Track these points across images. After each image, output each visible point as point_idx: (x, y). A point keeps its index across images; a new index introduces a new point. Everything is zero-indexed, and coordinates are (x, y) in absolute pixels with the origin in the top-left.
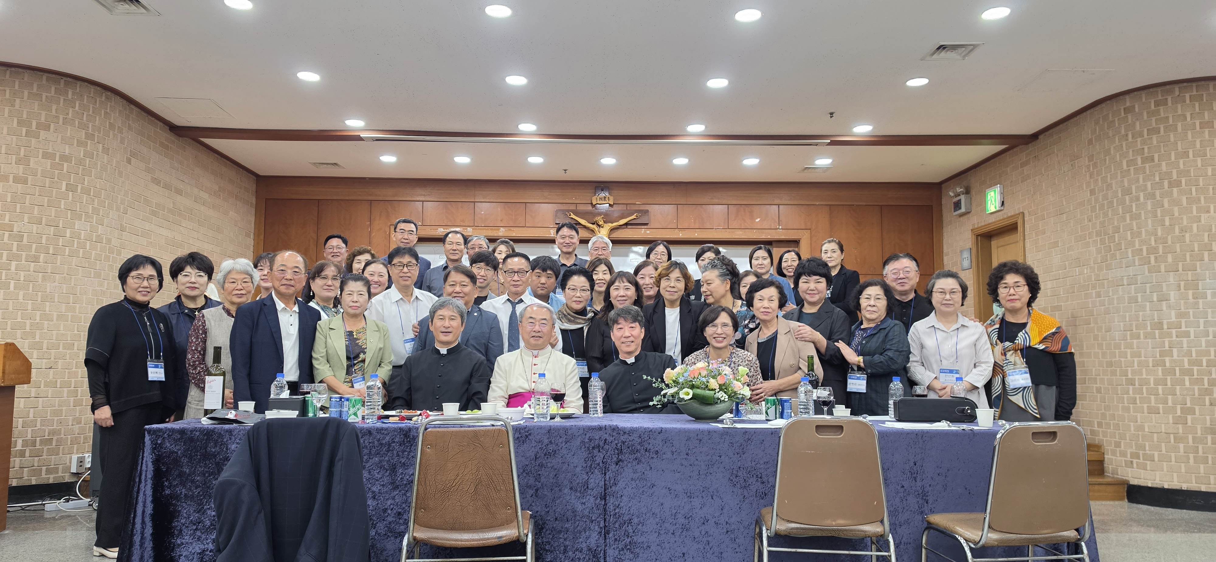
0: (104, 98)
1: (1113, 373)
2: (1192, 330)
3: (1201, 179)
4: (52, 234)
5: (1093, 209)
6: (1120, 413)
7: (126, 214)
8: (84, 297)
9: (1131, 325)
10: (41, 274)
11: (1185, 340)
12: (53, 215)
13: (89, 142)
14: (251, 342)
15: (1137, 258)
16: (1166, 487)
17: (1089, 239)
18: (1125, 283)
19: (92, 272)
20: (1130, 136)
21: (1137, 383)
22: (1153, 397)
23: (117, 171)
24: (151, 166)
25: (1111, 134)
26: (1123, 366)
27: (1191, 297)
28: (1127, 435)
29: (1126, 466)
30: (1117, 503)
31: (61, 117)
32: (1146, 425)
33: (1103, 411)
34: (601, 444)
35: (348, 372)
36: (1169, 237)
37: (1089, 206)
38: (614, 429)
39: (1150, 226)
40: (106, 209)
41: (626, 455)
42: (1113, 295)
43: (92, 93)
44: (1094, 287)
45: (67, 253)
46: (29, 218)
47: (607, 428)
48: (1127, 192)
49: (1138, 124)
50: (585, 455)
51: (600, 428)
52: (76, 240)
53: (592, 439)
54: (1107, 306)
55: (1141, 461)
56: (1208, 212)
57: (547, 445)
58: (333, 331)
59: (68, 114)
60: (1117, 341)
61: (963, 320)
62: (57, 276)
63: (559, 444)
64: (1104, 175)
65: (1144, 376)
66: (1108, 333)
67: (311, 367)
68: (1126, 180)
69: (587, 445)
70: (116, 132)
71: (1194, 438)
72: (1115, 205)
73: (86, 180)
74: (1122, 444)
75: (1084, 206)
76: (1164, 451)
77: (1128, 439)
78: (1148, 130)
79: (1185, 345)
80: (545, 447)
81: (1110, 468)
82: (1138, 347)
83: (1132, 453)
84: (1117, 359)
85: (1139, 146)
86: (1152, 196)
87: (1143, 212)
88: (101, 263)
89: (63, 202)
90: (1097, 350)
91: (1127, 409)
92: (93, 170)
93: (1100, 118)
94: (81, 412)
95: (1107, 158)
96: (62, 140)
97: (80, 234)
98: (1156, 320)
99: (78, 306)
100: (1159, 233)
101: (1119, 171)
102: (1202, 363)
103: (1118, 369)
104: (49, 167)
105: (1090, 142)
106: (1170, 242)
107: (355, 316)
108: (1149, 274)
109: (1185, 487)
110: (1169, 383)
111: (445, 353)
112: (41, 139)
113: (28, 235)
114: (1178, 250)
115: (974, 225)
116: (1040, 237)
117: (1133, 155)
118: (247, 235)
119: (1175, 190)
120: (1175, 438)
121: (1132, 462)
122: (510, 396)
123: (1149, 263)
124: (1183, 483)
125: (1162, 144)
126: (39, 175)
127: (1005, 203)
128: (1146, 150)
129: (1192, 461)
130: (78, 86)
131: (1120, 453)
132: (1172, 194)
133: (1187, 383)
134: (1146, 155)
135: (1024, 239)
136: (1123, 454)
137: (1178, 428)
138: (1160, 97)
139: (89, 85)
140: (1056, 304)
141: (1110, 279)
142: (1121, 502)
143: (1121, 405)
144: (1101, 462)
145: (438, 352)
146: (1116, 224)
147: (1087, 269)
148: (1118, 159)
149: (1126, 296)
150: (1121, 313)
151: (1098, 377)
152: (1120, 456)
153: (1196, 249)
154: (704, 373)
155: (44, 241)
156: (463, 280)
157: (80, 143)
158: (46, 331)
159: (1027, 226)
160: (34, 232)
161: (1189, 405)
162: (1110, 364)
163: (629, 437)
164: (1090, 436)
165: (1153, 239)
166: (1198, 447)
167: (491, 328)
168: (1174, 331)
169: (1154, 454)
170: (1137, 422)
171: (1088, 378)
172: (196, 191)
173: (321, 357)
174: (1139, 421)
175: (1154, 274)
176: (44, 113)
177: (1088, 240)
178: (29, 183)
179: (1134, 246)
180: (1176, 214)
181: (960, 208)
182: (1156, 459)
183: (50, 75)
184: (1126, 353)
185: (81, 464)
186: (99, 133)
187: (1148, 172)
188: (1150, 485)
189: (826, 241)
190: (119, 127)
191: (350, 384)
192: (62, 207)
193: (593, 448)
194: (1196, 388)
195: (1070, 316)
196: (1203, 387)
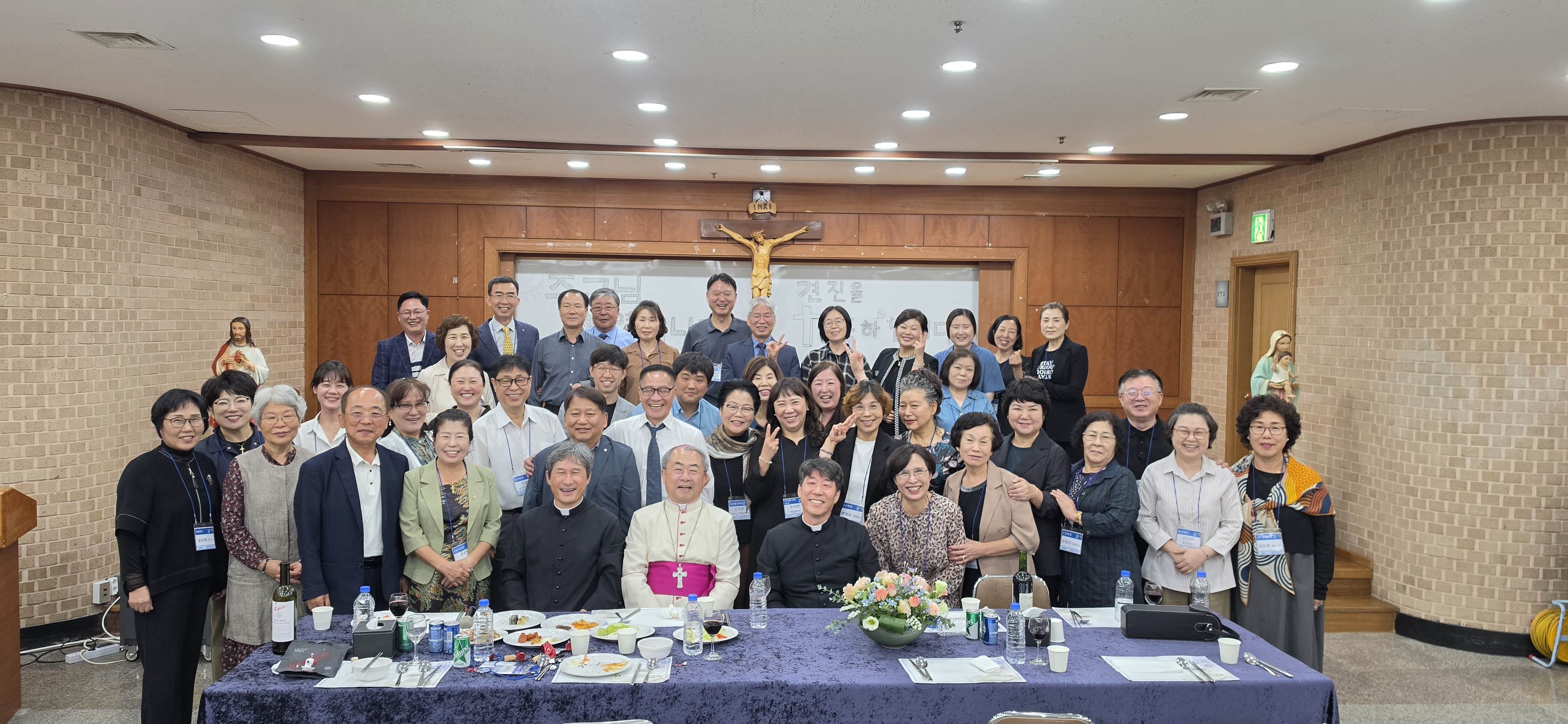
0: (99, 114)
1: (1392, 477)
2: (1491, 437)
3: (1521, 247)
4: (44, 305)
5: (1385, 268)
6: (1396, 526)
7: (140, 262)
8: (93, 381)
9: (1419, 422)
10: (34, 360)
11: (1481, 448)
12: (44, 280)
13: (84, 177)
14: (321, 509)
15: (1433, 340)
16: (1442, 621)
17: (1377, 304)
18: (1416, 368)
19: (101, 348)
20: (1439, 183)
21: (1419, 494)
22: (1436, 513)
23: (123, 209)
24: (166, 191)
25: (1415, 177)
26: (1405, 471)
27: (1493, 396)
28: (1402, 554)
29: (1398, 590)
30: (1383, 634)
31: (44, 147)
32: (1425, 545)
33: (1376, 520)
34: (767, 705)
35: (447, 540)
36: (1475, 319)
37: (1381, 263)
38: (782, 688)
39: (1453, 302)
40: (113, 262)
41: (797, 719)
42: (1400, 381)
43: (83, 110)
44: (1378, 366)
45: (66, 329)
46: (13, 287)
47: (774, 686)
48: (1429, 254)
49: (1450, 169)
50: (747, 719)
51: (765, 687)
52: (76, 310)
53: (755, 700)
54: (1391, 393)
55: (1416, 587)
56: (1526, 290)
57: (701, 707)
58: (426, 486)
59: (52, 143)
60: (1400, 439)
61: (1210, 466)
62: (56, 359)
63: (715, 706)
64: (1401, 228)
65: (1429, 487)
66: (1390, 427)
67: (399, 533)
68: (1428, 239)
69: (750, 708)
70: (118, 158)
71: (1480, 567)
72: (1413, 268)
73: (84, 229)
74: (1395, 563)
75: (1374, 261)
76: (1443, 579)
77: (1402, 559)
78: (1462, 178)
79: (1481, 454)
80: (697, 711)
81: (1379, 590)
82: (1424, 451)
83: (1405, 577)
84: (1399, 461)
85: (1449, 199)
86: (1459, 264)
87: (1446, 284)
88: (111, 335)
89: (55, 261)
90: (1374, 445)
91: (1405, 524)
92: (92, 214)
93: (1403, 152)
94: (99, 527)
95: (1408, 207)
96: (48, 178)
97: (81, 301)
98: (1449, 421)
99: (86, 394)
100: (1463, 313)
101: (1421, 227)
102: (1499, 478)
103: (1398, 474)
104: (33, 217)
105: (1388, 181)
106: (1475, 326)
107: (452, 465)
108: (1446, 363)
109: (1464, 623)
110: (1457, 499)
111: (568, 514)
112: (18, 180)
113: (13, 310)
114: (1484, 336)
115: (1234, 252)
116: (1315, 287)
117: (1440, 209)
118: (296, 251)
119: (1488, 259)
120: (1458, 565)
121: (1405, 587)
122: (650, 563)
123: (1448, 349)
124: (1463, 618)
125: (1477, 199)
126: (21, 229)
127: (1275, 233)
128: (1457, 204)
129: (1475, 593)
130: (63, 102)
131: (1392, 574)
132: (1484, 265)
133: (1479, 500)
134: (1456, 210)
135: (1296, 286)
136: (1396, 576)
137: (1463, 554)
138: (1480, 137)
139: (78, 100)
140: (1329, 376)
141: (1398, 361)
142: (1388, 634)
143: (1397, 517)
144: (1368, 581)
145: (558, 512)
146: (1411, 293)
147: (1371, 341)
148: (1421, 211)
149: (1416, 386)
150: (1408, 406)
151: (1373, 478)
152: (1392, 578)
153: (1506, 337)
154: (893, 593)
155: (35, 316)
156: (589, 407)
157: (72, 181)
158: (47, 432)
159: (1301, 270)
160: (21, 304)
161: (1478, 527)
162: (1389, 465)
163: (802, 697)
164: (1357, 546)
165: (1455, 318)
166: (1484, 577)
167: (625, 469)
168: (1469, 436)
169: (1431, 582)
170: (1415, 540)
171: (1362, 476)
172: (226, 209)
173: (412, 521)
174: (1417, 539)
175: (1452, 364)
176: (20, 145)
177: (1375, 305)
178: (9, 240)
179: (1431, 325)
180: (1486, 290)
181: (1219, 229)
182: (1434, 588)
183: (24, 92)
184: (1409, 456)
185: (105, 592)
186: (97, 163)
187: (1456, 233)
188: (1423, 617)
189: (1047, 306)
190: (122, 150)
191: (449, 555)
192: (55, 268)
193: (757, 710)
194: (1489, 507)
195: (1345, 395)
196: (1497, 506)
